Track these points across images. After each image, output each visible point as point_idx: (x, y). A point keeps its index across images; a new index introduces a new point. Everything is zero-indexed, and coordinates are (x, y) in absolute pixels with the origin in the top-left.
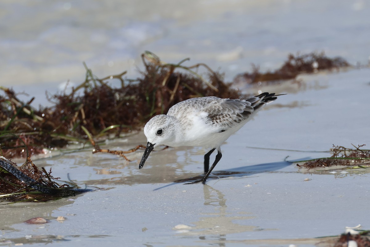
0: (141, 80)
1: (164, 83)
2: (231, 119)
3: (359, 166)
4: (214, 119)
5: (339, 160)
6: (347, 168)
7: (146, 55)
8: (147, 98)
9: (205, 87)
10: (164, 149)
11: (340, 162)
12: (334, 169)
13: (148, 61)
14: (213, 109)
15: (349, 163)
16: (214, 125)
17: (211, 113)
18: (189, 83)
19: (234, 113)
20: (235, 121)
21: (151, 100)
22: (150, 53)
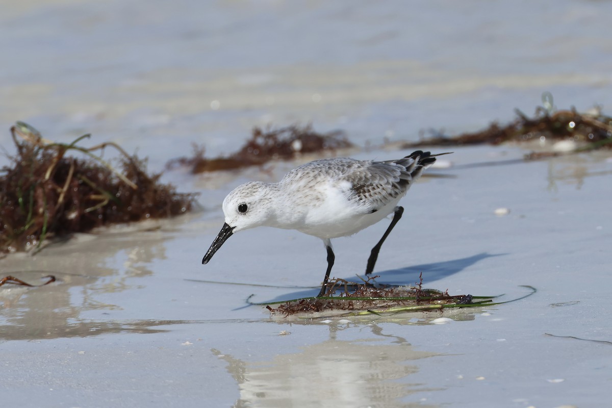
0: (9, 170)
1: (47, 175)
2: (385, 192)
3: (368, 311)
4: (360, 192)
5: (335, 301)
6: (349, 315)
7: (17, 129)
8: (20, 200)
9: (115, 181)
10: (49, 282)
11: (337, 305)
12: (328, 316)
13: (21, 139)
14: (359, 177)
15: (352, 305)
16: (362, 201)
17: (355, 183)
18: (89, 174)
19: (388, 183)
20: (390, 195)
21: (26, 202)
22: (25, 125)
